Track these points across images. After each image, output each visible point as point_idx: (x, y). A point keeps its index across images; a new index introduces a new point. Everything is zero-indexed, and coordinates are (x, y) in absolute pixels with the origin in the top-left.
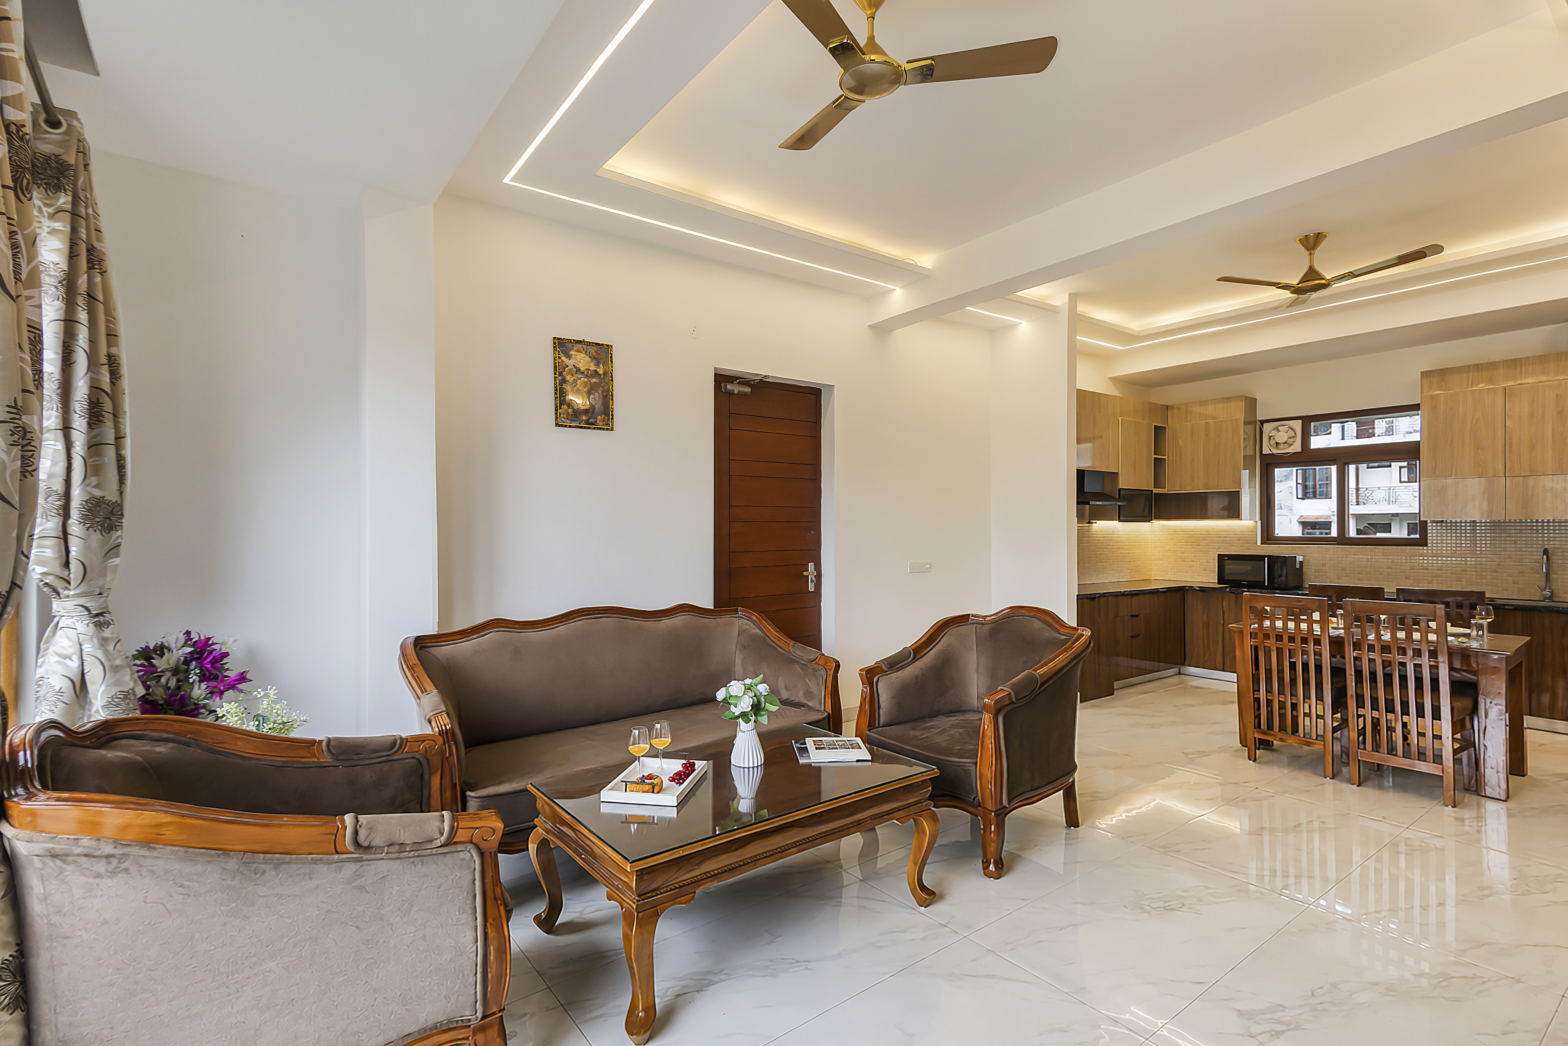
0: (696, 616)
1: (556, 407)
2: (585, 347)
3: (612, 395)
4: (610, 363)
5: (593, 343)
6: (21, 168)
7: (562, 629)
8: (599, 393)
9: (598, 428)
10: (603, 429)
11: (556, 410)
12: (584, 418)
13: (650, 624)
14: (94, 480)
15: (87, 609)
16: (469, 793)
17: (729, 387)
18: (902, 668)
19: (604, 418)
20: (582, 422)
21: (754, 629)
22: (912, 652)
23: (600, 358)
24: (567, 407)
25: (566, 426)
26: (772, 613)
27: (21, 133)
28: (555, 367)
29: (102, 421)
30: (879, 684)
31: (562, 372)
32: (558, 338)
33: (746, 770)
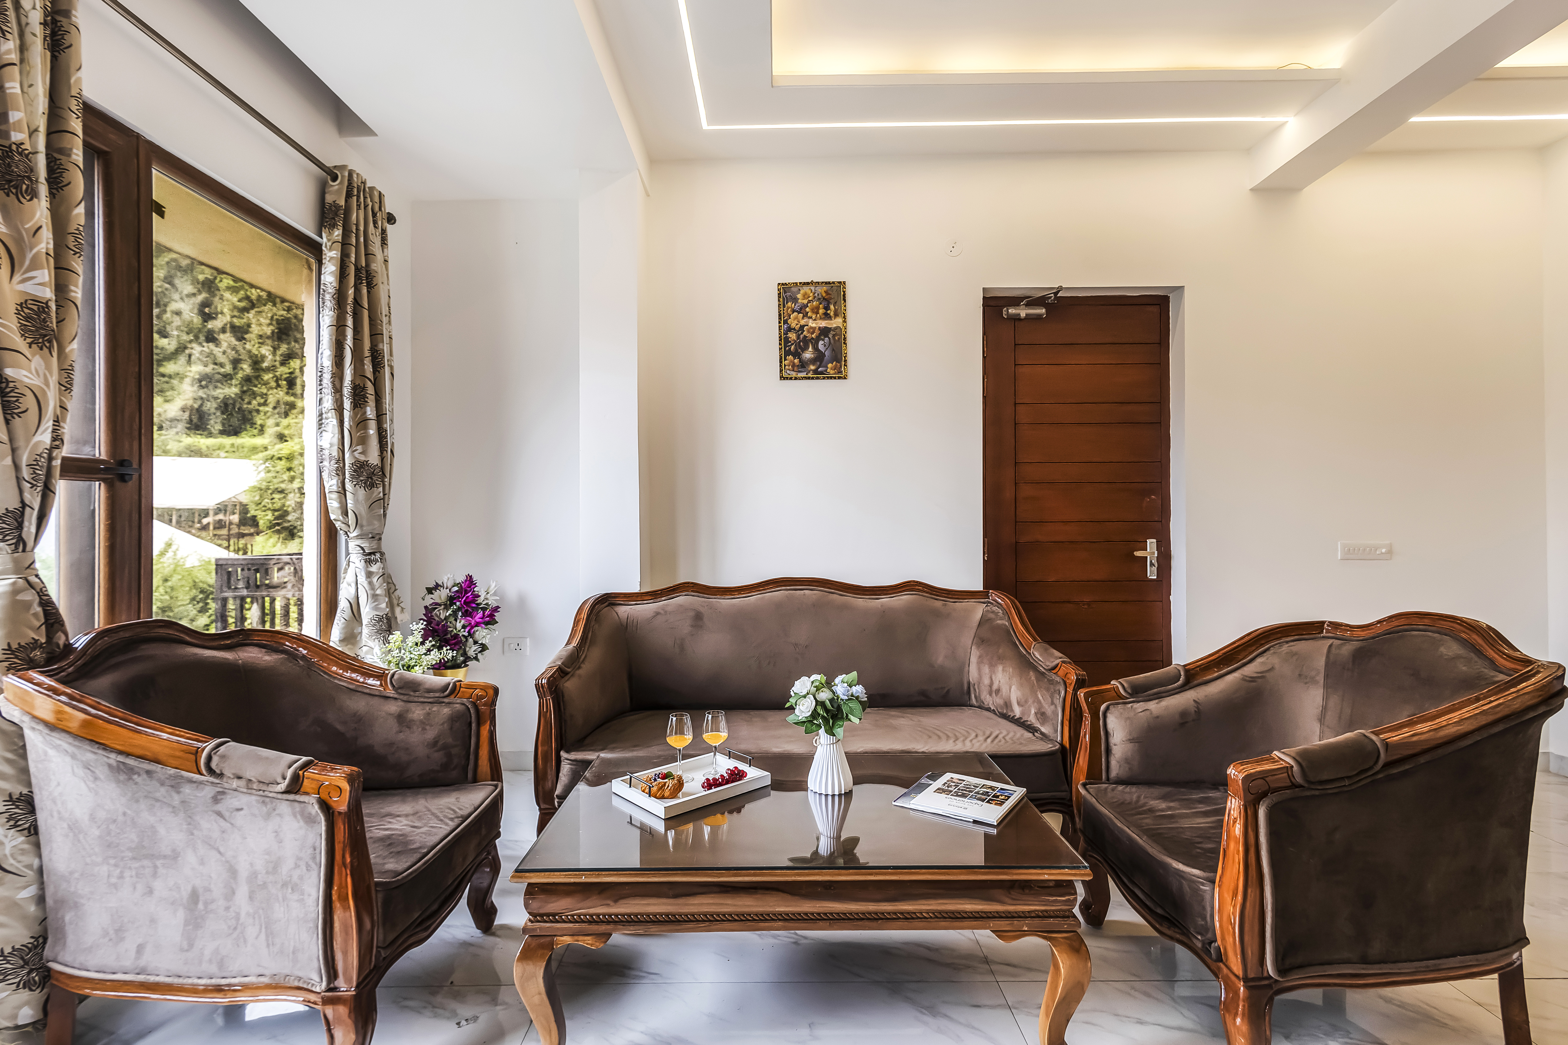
0: (927, 597)
1: (781, 359)
2: (813, 288)
3: (845, 339)
4: (842, 302)
5: (823, 282)
6: (20, 176)
7: (754, 599)
8: (829, 338)
9: (828, 378)
10: (835, 378)
11: (781, 362)
12: (812, 367)
13: (861, 602)
14: (360, 448)
15: (362, 548)
16: (563, 754)
17: (1012, 311)
18: (1159, 696)
19: (836, 365)
20: (809, 372)
21: (1001, 619)
22: (1182, 673)
23: (831, 299)
24: (792, 358)
25: (791, 379)
26: (1084, 605)
27: (20, 150)
28: (780, 315)
29: (367, 402)
30: (1109, 715)
31: (787, 320)
32: (783, 284)
33: (823, 797)
